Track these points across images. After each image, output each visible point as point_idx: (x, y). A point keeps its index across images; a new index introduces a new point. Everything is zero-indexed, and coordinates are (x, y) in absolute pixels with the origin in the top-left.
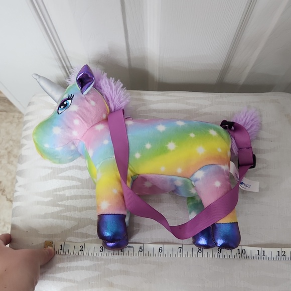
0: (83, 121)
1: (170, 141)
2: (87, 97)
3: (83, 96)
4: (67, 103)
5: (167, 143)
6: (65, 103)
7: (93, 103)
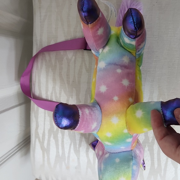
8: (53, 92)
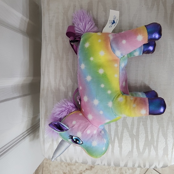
0: (88, 128)
1: (98, 72)
2: (70, 127)
3: (70, 129)
4: (75, 139)
5: (100, 74)
6: (75, 140)
7: (74, 122)
8: (61, 79)
